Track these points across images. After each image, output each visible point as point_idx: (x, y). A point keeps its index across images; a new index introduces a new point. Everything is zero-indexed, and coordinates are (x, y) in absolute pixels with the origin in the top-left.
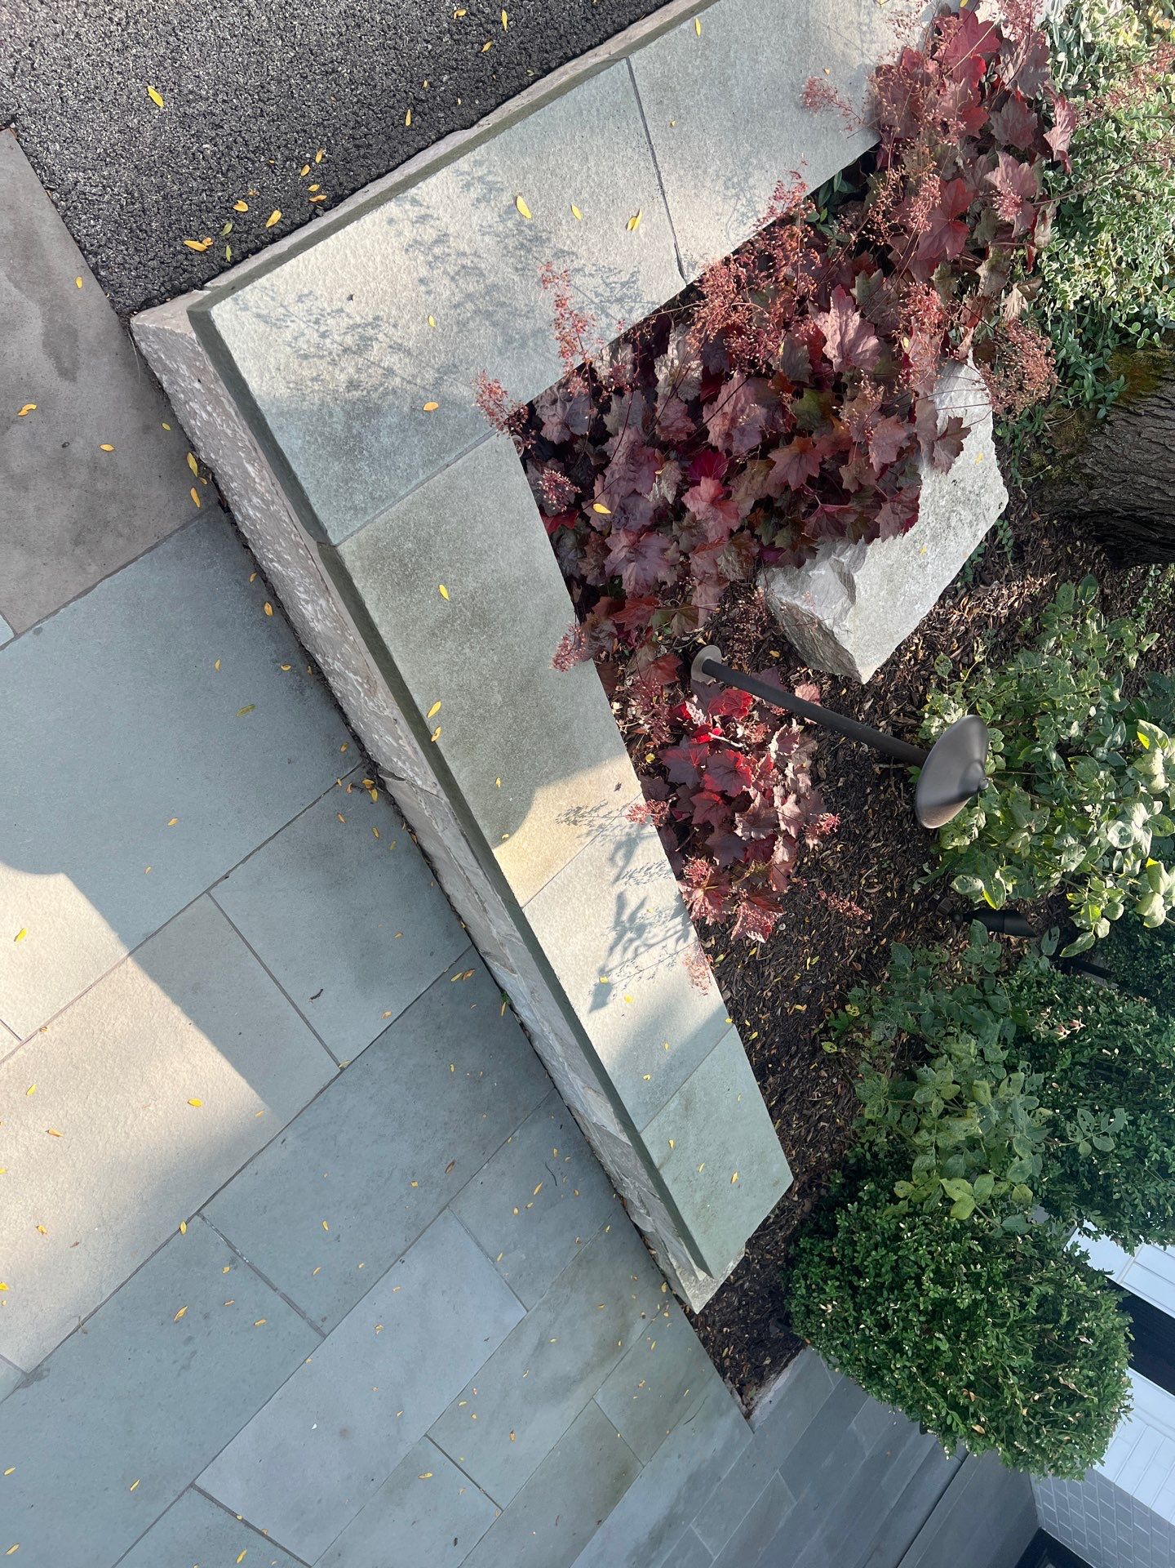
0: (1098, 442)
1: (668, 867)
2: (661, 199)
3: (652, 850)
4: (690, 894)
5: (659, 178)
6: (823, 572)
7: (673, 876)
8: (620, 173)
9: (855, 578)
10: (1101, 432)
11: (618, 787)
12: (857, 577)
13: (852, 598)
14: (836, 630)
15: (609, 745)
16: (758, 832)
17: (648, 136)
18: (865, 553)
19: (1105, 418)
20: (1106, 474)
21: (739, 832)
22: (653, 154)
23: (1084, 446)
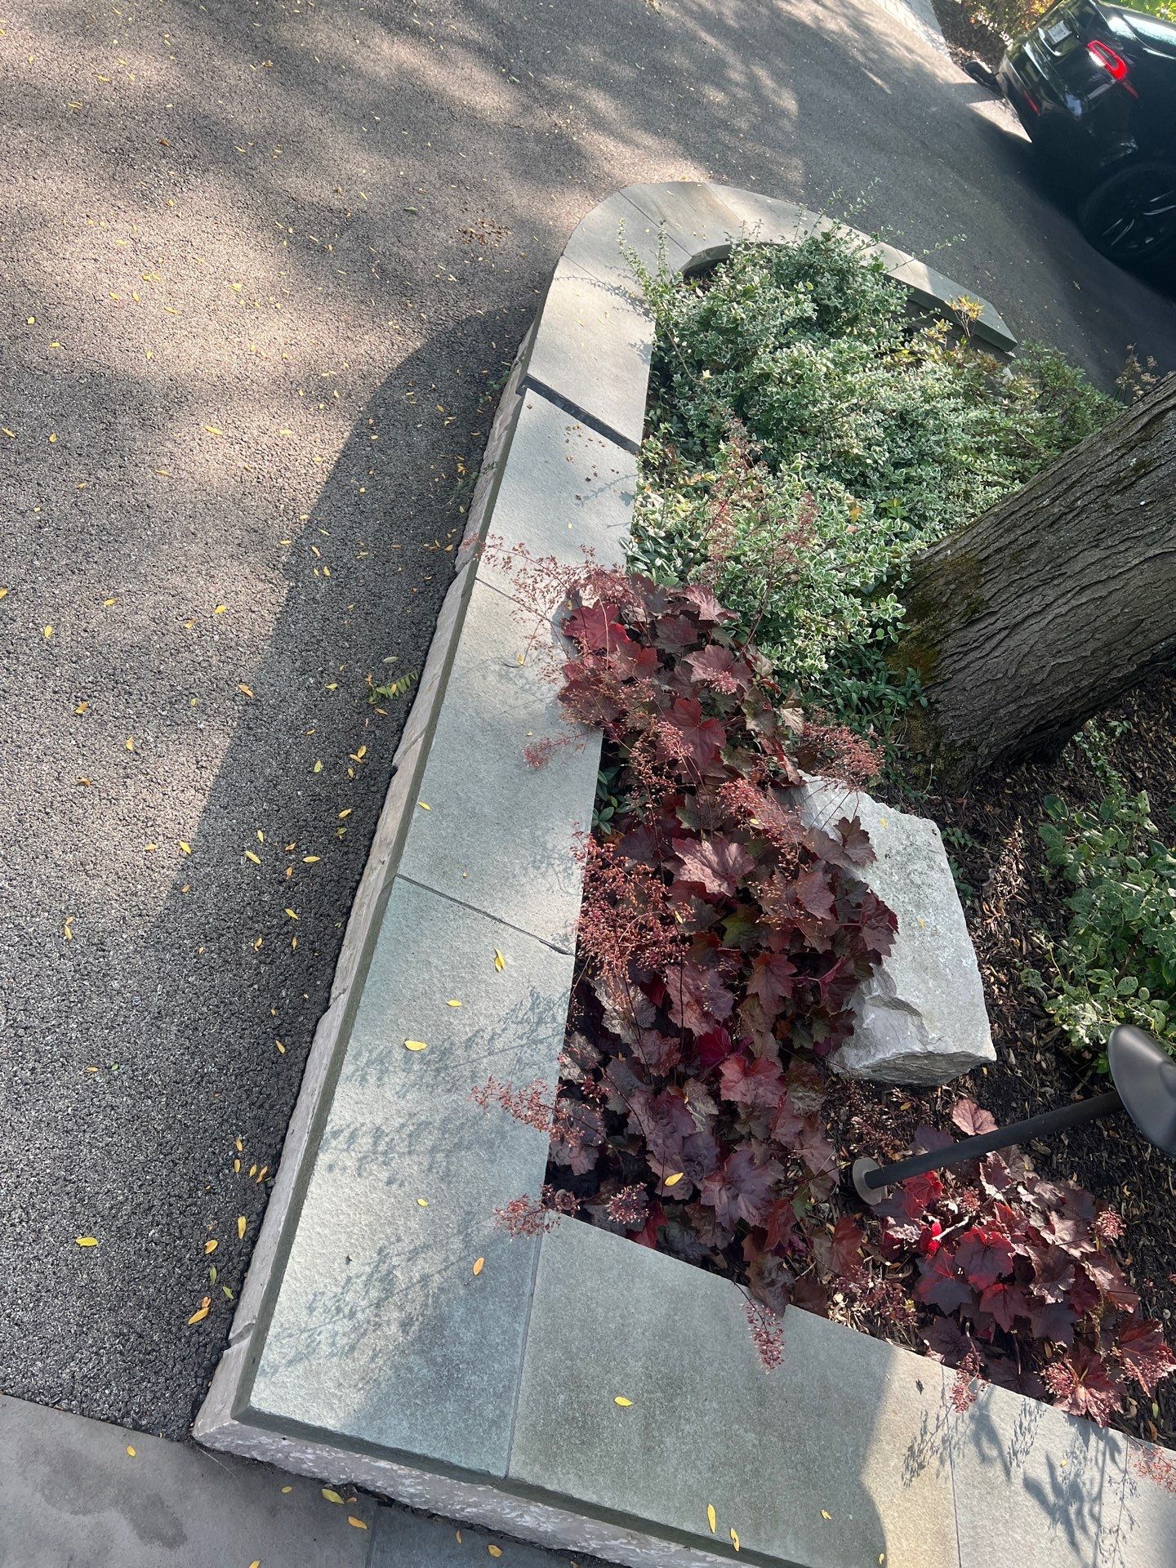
0: (944, 720)
1: (1032, 1402)
2: (503, 926)
3: (1005, 1404)
4: (1075, 1404)
5: (488, 916)
6: (873, 1016)
7: (1045, 1406)
8: (459, 944)
9: (900, 997)
10: (938, 712)
11: (920, 1386)
12: (901, 995)
13: (914, 1012)
14: (930, 1048)
15: (873, 1359)
16: (1063, 1281)
17: (456, 901)
18: (886, 973)
19: (930, 703)
20: (974, 732)
21: (1050, 1300)
22: (470, 907)
23: (939, 732)
